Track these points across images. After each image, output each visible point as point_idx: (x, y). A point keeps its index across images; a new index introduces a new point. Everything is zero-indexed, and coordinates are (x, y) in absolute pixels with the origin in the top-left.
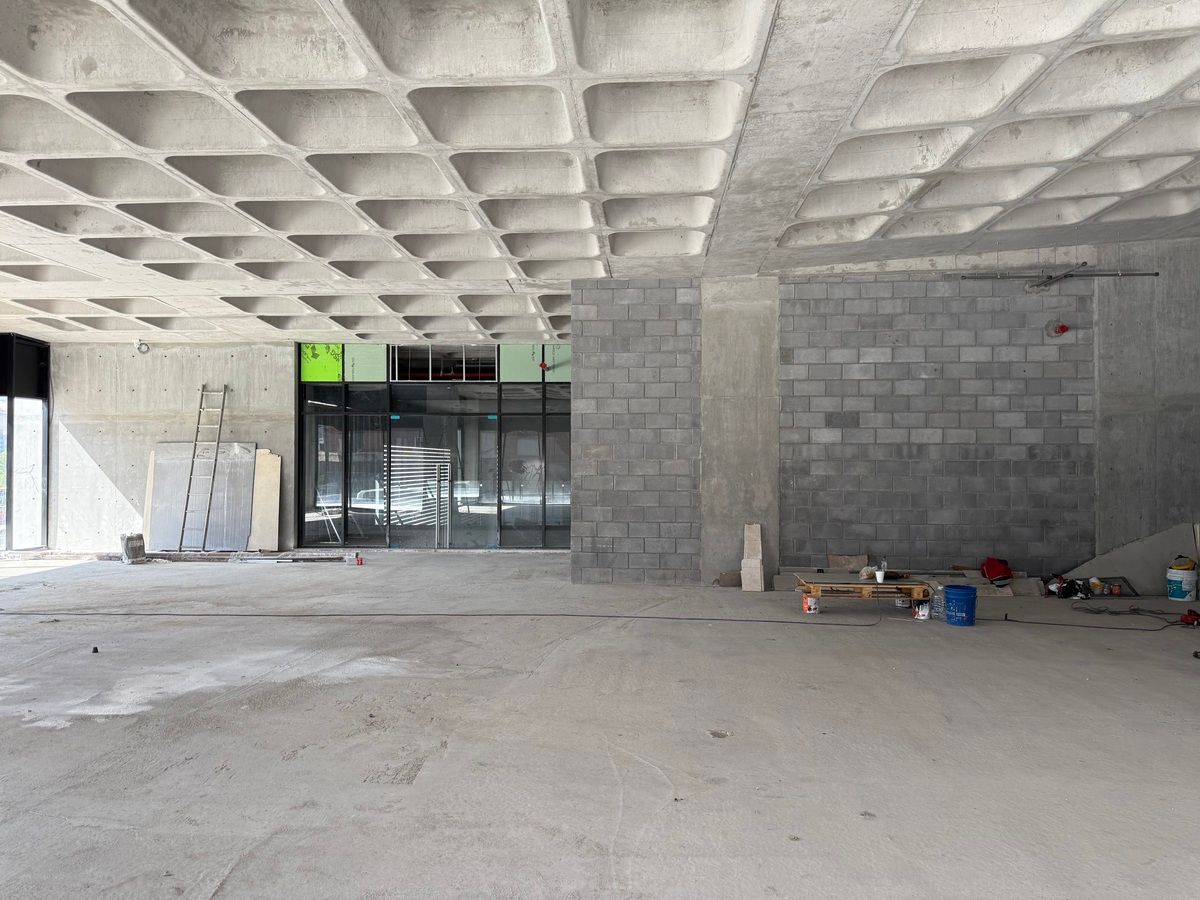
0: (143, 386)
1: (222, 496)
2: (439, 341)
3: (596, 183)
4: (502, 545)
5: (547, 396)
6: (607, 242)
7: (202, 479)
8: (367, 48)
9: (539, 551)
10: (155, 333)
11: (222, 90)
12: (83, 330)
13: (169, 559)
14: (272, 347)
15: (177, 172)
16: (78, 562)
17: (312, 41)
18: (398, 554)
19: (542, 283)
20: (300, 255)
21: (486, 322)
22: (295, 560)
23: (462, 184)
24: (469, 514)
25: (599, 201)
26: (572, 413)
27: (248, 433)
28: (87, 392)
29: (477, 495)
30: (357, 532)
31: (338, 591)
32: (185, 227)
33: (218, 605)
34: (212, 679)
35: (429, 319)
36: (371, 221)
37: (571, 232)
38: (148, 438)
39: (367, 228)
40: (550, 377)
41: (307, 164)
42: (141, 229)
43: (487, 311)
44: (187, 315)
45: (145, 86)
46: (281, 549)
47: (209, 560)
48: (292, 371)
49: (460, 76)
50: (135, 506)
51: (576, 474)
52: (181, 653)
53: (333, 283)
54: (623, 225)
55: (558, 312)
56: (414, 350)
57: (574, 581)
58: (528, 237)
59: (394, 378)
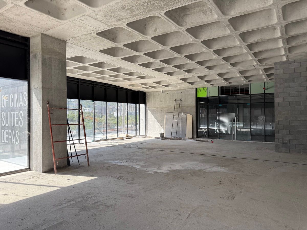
0: (163, 100)
1: (180, 125)
2: (232, 84)
3: (285, 33)
4: (252, 140)
5: (266, 97)
6: (287, 50)
7: (175, 121)
8: (218, 11)
9: (264, 142)
10: (166, 88)
11: (183, 29)
12: (152, 89)
13: (169, 139)
14: (190, 89)
15: (172, 51)
16: (152, 139)
17: (204, 13)
18: (222, 141)
19: (264, 65)
20: (198, 66)
21: (246, 78)
22: (196, 141)
23: (242, 41)
24: (240, 131)
25: (285, 38)
26: (275, 102)
27: (185, 110)
28: (153, 102)
29: (243, 126)
30: (211, 135)
31: (208, 149)
32: (173, 63)
33: (181, 150)
34: (181, 167)
35: (230, 78)
36: (216, 55)
37: (275, 49)
38: (164, 112)
39: (215, 57)
40: (267, 92)
41: (201, 43)
42: (164, 65)
43: (247, 75)
44: (172, 84)
45: (167, 32)
46: (193, 138)
47: (177, 140)
48: (195, 95)
49: (243, 12)
50: (162, 127)
51: (277, 120)
52: (174, 160)
53: (206, 72)
54: (294, 44)
55: (269, 73)
56: (226, 87)
57: (276, 152)
58: (260, 52)
59: (220, 95)
